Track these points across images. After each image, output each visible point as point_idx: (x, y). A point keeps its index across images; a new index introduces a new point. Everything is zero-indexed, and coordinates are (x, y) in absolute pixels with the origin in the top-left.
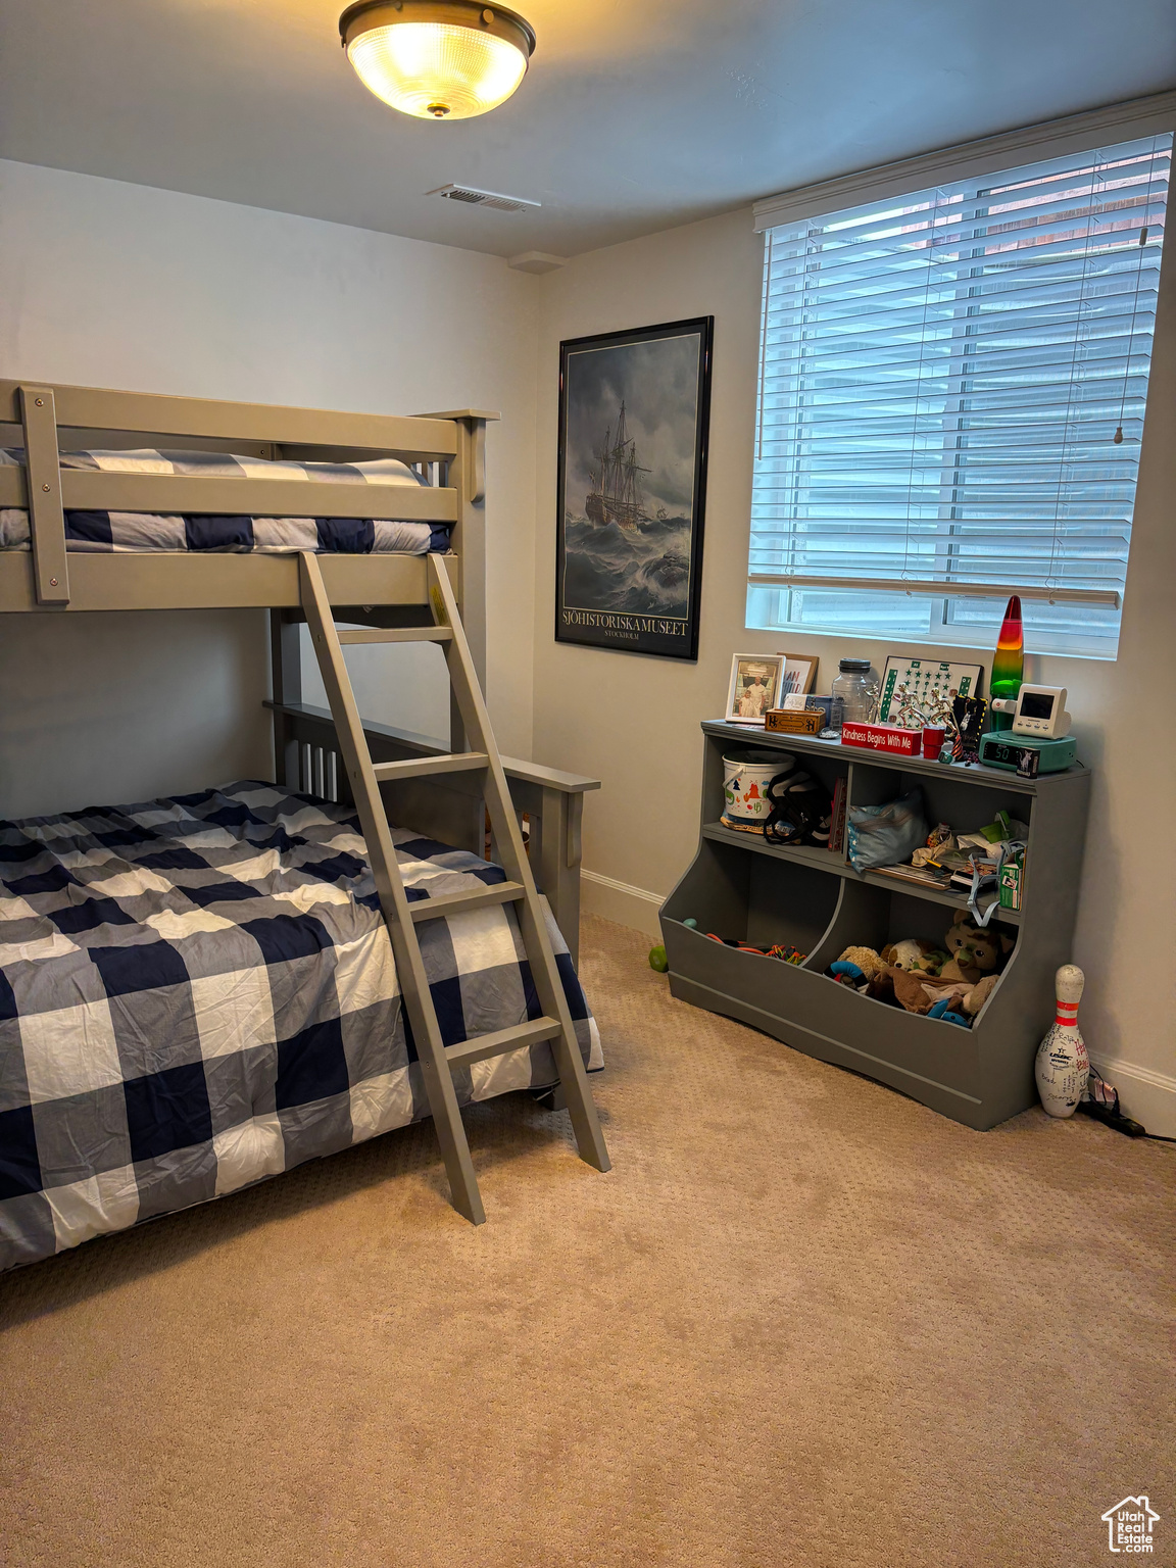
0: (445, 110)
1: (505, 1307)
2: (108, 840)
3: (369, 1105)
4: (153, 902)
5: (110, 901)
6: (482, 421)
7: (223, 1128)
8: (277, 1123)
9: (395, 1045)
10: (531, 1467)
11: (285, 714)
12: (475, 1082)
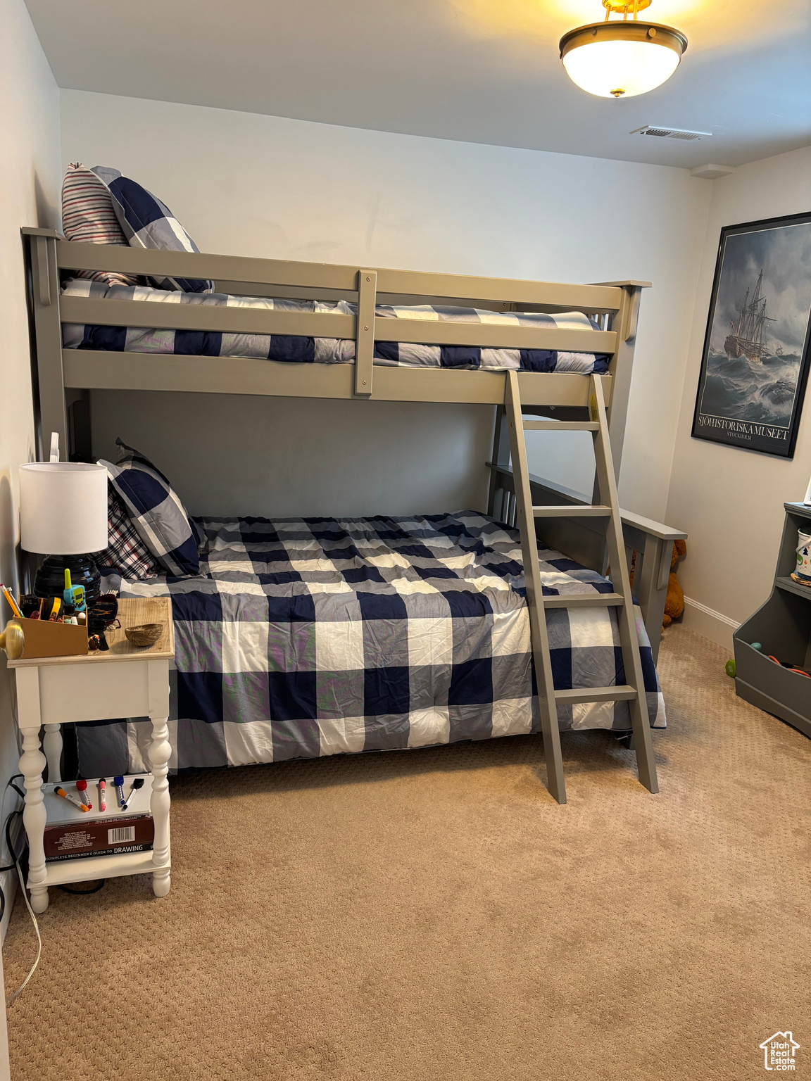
0: (621, 92)
1: (565, 854)
2: (382, 535)
3: (504, 715)
4: (397, 572)
5: (375, 569)
6: (639, 288)
7: (415, 709)
8: (448, 713)
9: (525, 682)
10: (558, 945)
11: (498, 471)
12: (574, 717)
